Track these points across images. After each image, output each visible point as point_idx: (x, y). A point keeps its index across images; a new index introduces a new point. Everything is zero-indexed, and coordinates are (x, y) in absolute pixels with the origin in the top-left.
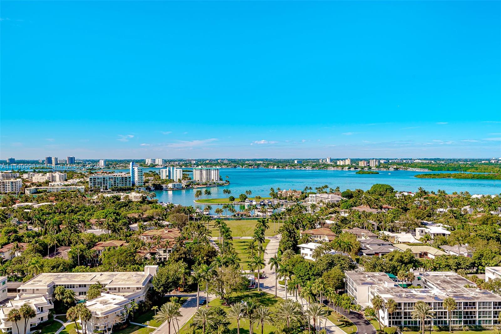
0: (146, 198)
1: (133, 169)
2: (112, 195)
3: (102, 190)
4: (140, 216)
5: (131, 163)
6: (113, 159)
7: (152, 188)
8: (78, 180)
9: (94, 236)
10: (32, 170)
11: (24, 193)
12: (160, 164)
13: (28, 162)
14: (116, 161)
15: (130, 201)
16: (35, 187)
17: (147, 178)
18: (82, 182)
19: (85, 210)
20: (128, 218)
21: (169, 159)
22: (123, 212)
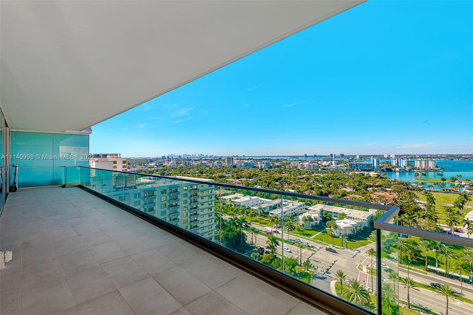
0: (380, 175)
1: (373, 160)
2: (360, 172)
3: (355, 170)
4: (373, 184)
5: (372, 157)
6: (364, 154)
7: (385, 170)
8: (343, 165)
9: (345, 192)
10: (323, 160)
11: (318, 170)
12: (393, 157)
13: (322, 156)
14: (366, 156)
15: (370, 176)
16: (323, 167)
17: (383, 165)
18: (345, 166)
19: (344, 179)
20: (367, 185)
21: (400, 154)
22: (364, 181)
